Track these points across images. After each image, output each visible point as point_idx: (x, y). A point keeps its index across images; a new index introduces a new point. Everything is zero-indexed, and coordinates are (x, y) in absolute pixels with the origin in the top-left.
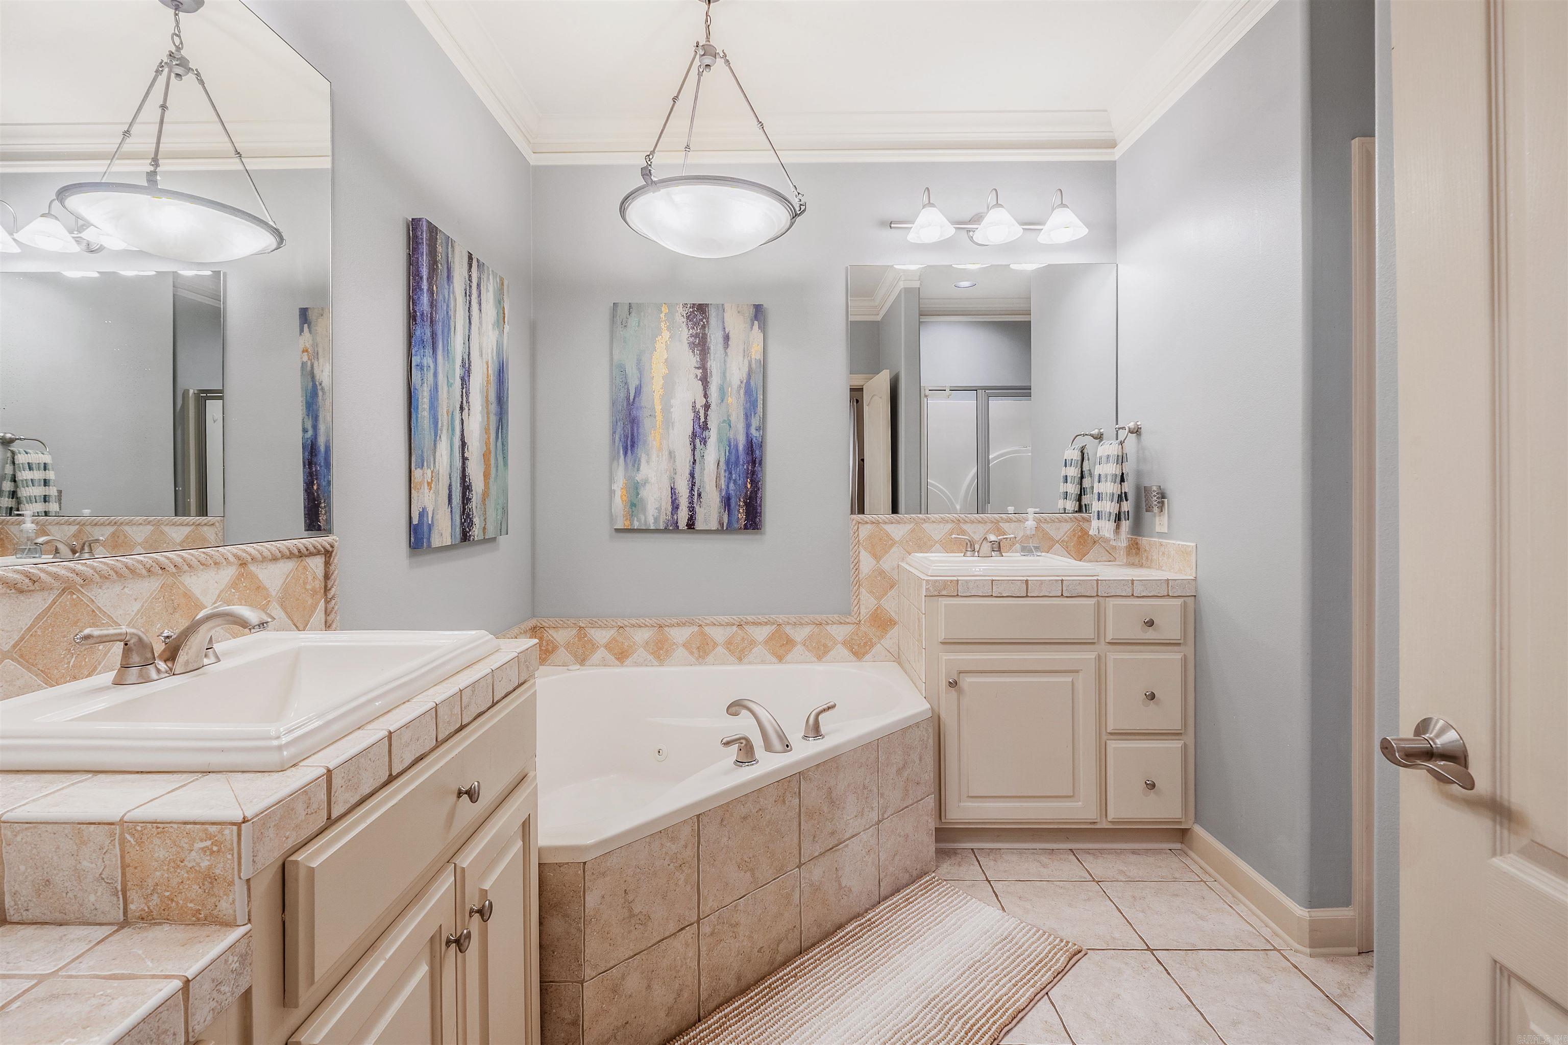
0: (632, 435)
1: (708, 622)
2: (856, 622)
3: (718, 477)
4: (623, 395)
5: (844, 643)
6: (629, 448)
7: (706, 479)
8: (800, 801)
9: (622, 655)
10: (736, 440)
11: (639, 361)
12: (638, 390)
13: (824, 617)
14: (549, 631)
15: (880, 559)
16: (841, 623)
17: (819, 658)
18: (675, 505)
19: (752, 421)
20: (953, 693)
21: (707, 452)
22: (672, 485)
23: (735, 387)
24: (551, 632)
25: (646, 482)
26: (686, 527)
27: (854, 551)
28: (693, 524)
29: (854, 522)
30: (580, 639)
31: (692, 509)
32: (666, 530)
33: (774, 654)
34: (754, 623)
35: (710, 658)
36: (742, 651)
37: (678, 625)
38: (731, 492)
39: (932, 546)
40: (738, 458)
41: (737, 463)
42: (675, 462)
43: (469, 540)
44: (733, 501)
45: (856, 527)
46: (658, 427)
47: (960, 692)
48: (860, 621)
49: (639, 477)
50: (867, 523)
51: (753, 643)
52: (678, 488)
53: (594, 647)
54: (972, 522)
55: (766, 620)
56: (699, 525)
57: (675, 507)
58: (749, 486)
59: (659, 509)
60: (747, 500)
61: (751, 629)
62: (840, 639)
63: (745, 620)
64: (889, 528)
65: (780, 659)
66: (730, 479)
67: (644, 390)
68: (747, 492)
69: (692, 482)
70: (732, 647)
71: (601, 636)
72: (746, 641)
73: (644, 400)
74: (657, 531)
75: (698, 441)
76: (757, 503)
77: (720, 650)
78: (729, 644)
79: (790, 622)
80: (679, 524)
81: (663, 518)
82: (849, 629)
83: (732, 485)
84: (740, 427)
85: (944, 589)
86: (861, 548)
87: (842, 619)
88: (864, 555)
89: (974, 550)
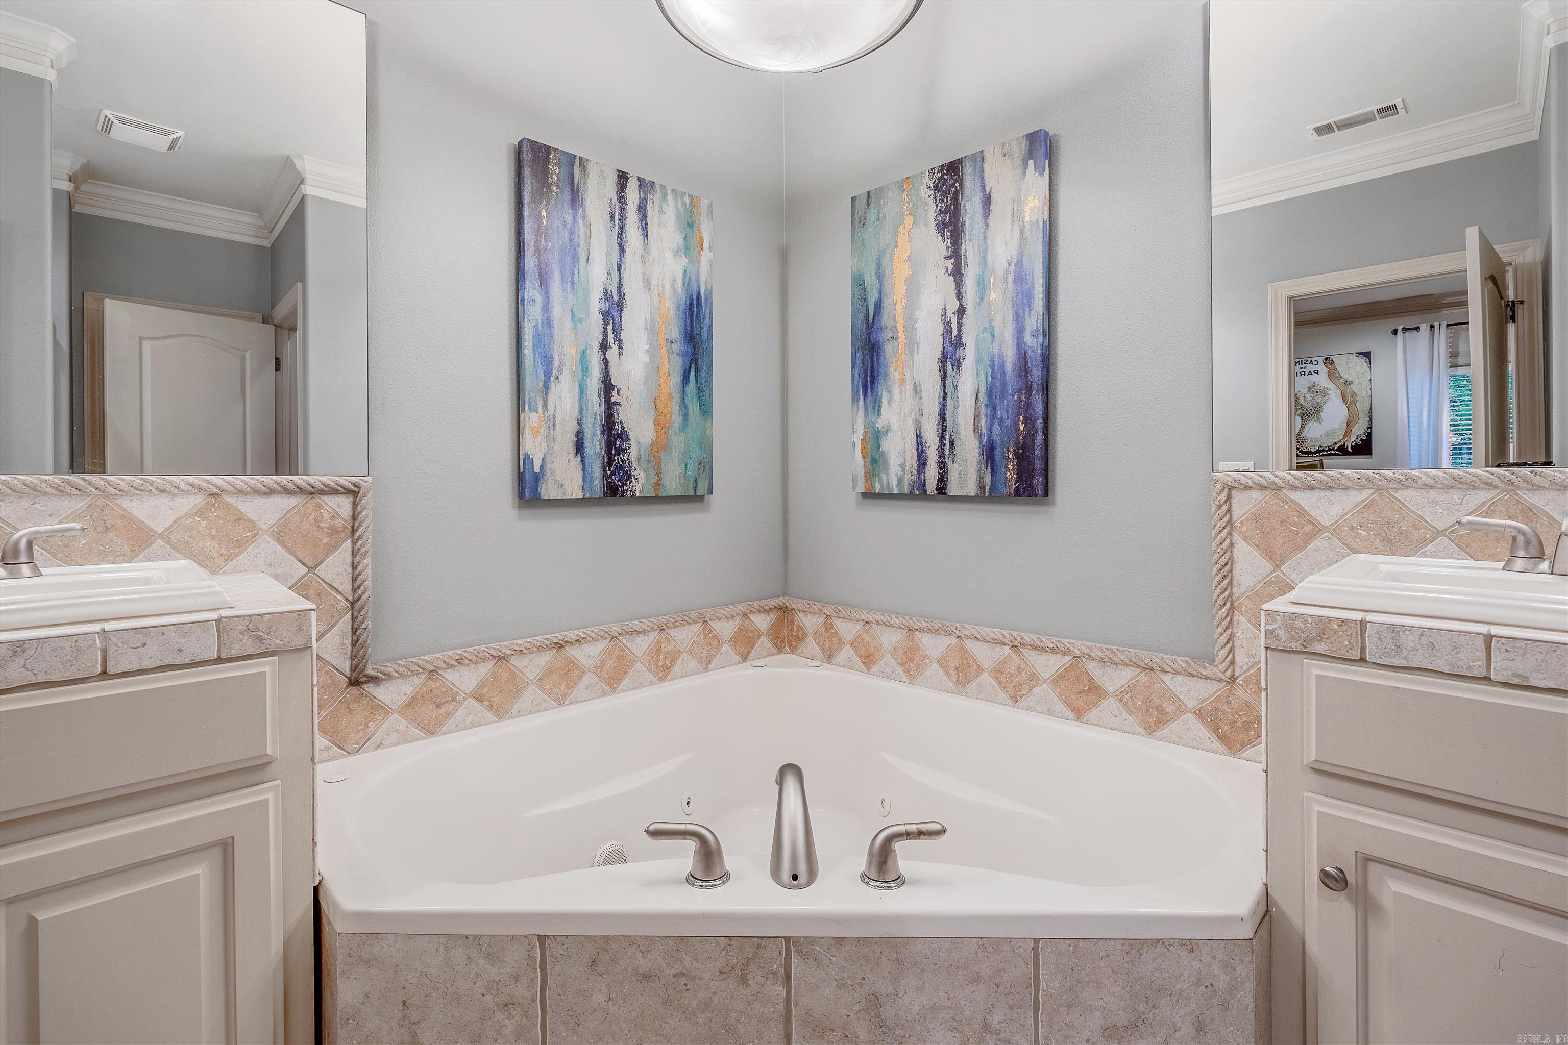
0: (872, 367)
1: (967, 633)
2: (1224, 677)
3: (977, 417)
4: (861, 316)
5: (1199, 714)
6: (869, 386)
7: (961, 421)
8: (789, 993)
9: (868, 661)
10: (1002, 356)
11: (879, 266)
12: (878, 306)
13: (1157, 657)
14: (799, 615)
15: (1283, 562)
16: (1193, 675)
17: (1150, 730)
18: (922, 461)
19: (1026, 323)
21: (961, 380)
22: (918, 432)
23: (1000, 273)
24: (801, 615)
25: (888, 429)
26: (936, 492)
27: (1218, 541)
28: (945, 487)
30: (827, 630)
31: (942, 465)
32: (911, 496)
33: (1068, 704)
34: (1034, 647)
35: (972, 687)
36: (1018, 686)
37: (930, 631)
38: (996, 438)
39: (1425, 542)
40: (1004, 384)
41: (1003, 393)
42: (921, 398)
43: (623, 496)
44: (998, 452)
45: (1223, 496)
46: (900, 352)
48: (1233, 678)
49: (880, 424)
50: (1251, 488)
51: (1034, 678)
52: (926, 436)
53: (841, 643)
54: (1559, 487)
55: (1052, 646)
56: (953, 489)
57: (922, 463)
58: (1022, 427)
59: (903, 466)
60: (1019, 449)
61: (1032, 656)
62: (1191, 704)
63: (1019, 640)
64: (1303, 499)
65: (1079, 714)
66: (993, 417)
67: (886, 303)
68: (1018, 437)
69: (943, 425)
70: (1003, 679)
71: (847, 630)
72: (1023, 674)
73: (885, 319)
74: (900, 497)
75: (949, 365)
76: (1033, 454)
77: (986, 678)
78: (998, 671)
79: (1093, 655)
80: (927, 487)
81: (908, 478)
82: (1212, 688)
83: (996, 429)
84: (1008, 334)
85: (1320, 638)
86: (1236, 535)
87: (1195, 668)
88: (1242, 550)
89: (1541, 557)
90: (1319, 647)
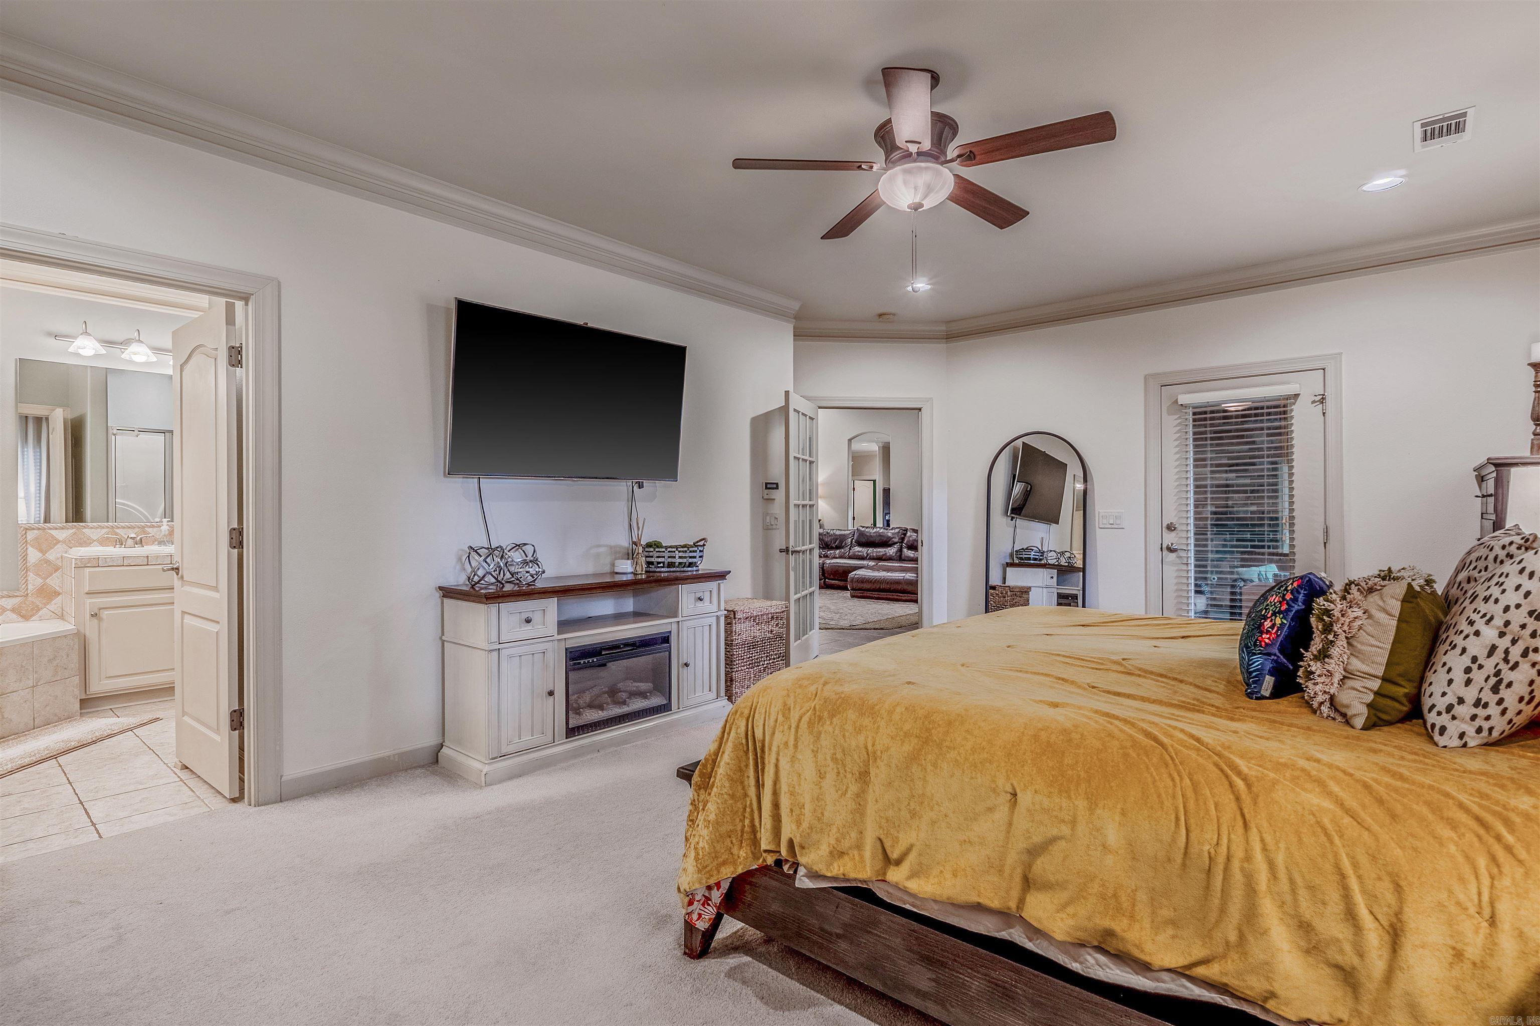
2: (24, 595)
5: (13, 610)
15: (46, 553)
16: (10, 597)
20: (95, 621)
27: (22, 548)
29: (22, 529)
39: (91, 543)
45: (24, 532)
47: (100, 620)
48: (27, 594)
50: (34, 529)
54: (124, 528)
62: (10, 608)
64: (53, 532)
82: (18, 600)
85: (88, 563)
86: (28, 546)
87: (11, 593)
88: (30, 550)
89: (122, 544)
90: (88, 565)
